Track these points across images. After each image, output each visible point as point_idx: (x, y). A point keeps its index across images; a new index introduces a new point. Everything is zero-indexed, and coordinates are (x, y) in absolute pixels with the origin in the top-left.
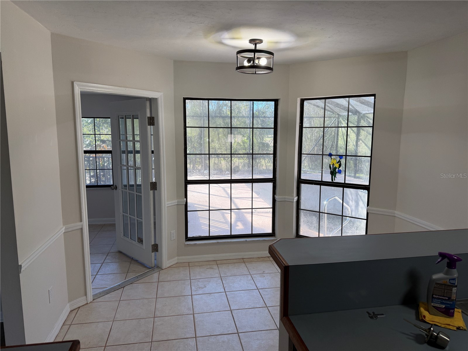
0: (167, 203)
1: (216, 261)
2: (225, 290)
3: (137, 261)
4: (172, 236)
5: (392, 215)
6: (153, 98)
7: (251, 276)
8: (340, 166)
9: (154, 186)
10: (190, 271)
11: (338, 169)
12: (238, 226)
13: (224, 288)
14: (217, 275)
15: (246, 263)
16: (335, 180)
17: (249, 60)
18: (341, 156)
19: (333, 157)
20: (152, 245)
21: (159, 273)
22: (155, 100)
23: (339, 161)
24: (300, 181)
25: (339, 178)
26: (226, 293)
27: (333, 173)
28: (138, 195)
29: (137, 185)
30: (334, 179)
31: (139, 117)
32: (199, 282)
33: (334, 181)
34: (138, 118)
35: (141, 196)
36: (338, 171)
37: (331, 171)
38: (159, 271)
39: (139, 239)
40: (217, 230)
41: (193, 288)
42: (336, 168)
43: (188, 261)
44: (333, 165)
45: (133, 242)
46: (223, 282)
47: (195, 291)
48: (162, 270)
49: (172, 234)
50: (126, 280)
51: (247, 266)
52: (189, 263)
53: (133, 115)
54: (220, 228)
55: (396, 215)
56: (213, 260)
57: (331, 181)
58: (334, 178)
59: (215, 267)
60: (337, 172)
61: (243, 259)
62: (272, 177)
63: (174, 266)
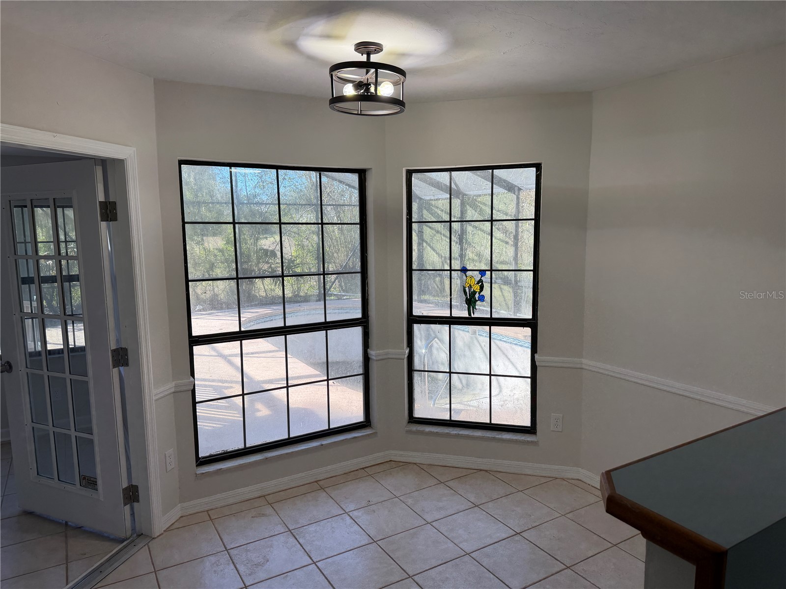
0: (154, 392)
1: (264, 496)
2: (312, 560)
3: (80, 530)
4: (168, 462)
5: (578, 366)
6: (114, 161)
7: (349, 515)
8: (482, 288)
9: (121, 357)
10: (219, 529)
11: (479, 293)
12: (259, 411)
13: (307, 554)
14: (280, 528)
15: (325, 489)
16: (474, 314)
17: (359, 85)
18: (482, 272)
19: (469, 273)
20: (123, 490)
21: (149, 549)
22: (119, 164)
23: (481, 279)
24: (413, 320)
25: (482, 310)
26: (316, 565)
27: (471, 302)
28: (76, 381)
29: (50, 351)
30: (472, 312)
31: (75, 202)
32: (249, 553)
33: (473, 316)
34: (71, 207)
35: (87, 383)
36: (479, 297)
37: (467, 298)
38: (147, 544)
39: (84, 478)
40: (218, 424)
41: (242, 569)
42: (475, 293)
43: (207, 509)
44: (470, 287)
45: (69, 487)
46: (301, 541)
47: (250, 575)
48: (154, 541)
49: (168, 458)
50: (70, 585)
51: (332, 496)
52: (207, 511)
53: (54, 199)
54: (224, 420)
55: (584, 366)
56: (257, 495)
57: (468, 316)
58: (473, 310)
59: (269, 510)
60: (477, 299)
61: (316, 482)
62: (359, 316)
63: (176, 525)
